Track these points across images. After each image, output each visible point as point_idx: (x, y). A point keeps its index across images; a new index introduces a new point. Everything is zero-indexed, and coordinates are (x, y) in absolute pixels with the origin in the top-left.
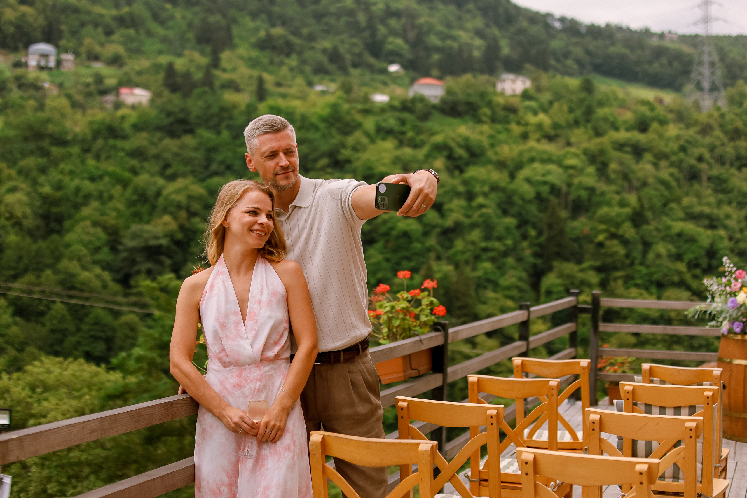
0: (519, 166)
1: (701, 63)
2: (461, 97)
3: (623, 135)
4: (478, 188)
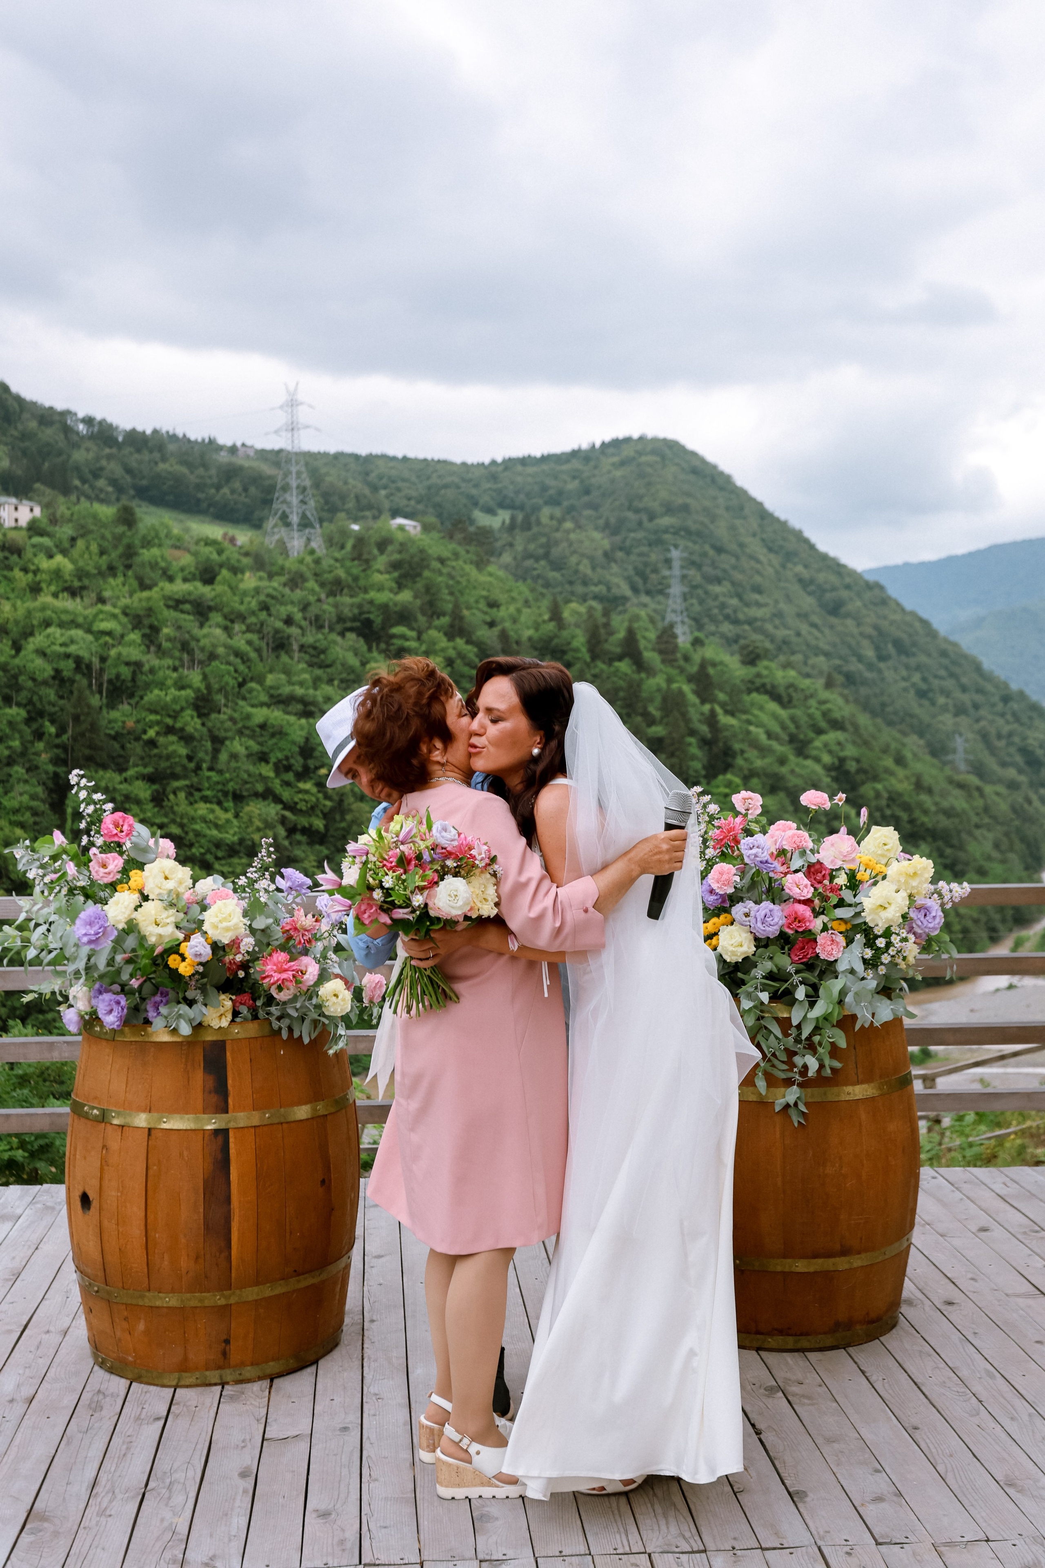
0: (28, 633)
1: (286, 488)
3: (179, 588)
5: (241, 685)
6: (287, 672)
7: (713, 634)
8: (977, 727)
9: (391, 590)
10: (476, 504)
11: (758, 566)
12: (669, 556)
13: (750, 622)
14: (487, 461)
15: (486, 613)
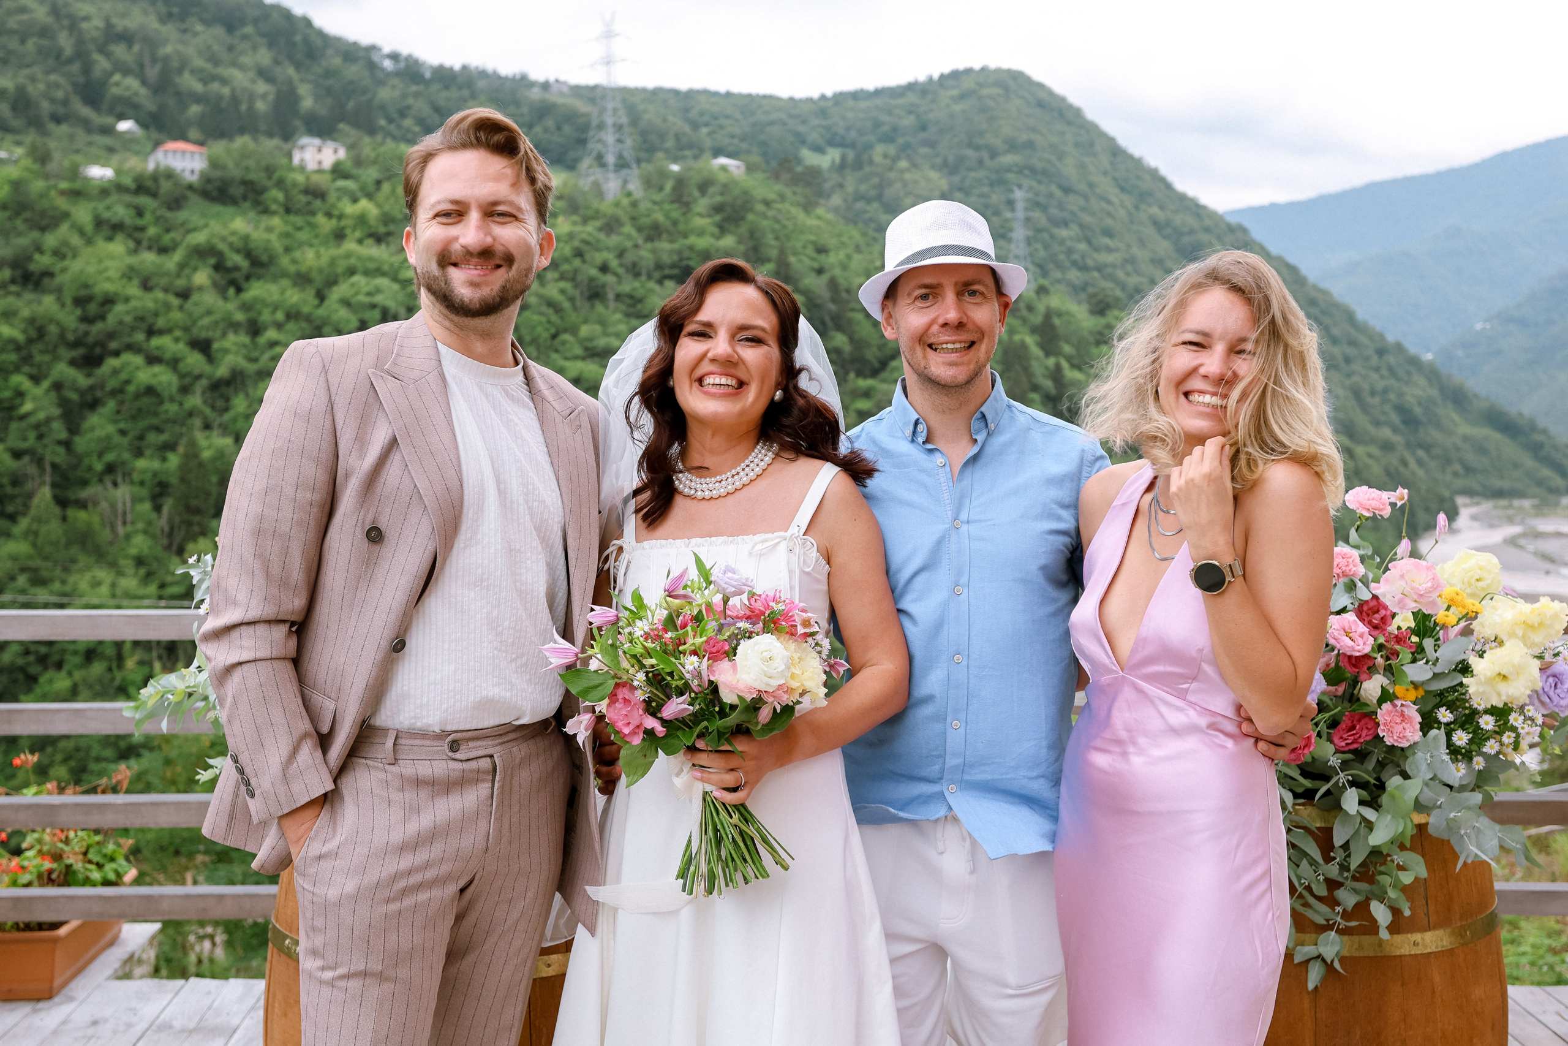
0: (332, 282)
1: (601, 126)
2: (234, 172)
4: (266, 316)
5: (554, 337)
6: (603, 323)
7: (1059, 281)
8: (1347, 383)
9: (713, 235)
10: (803, 142)
11: (1110, 208)
12: (1012, 196)
13: (1099, 269)
14: (815, 95)
15: (813, 259)
